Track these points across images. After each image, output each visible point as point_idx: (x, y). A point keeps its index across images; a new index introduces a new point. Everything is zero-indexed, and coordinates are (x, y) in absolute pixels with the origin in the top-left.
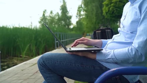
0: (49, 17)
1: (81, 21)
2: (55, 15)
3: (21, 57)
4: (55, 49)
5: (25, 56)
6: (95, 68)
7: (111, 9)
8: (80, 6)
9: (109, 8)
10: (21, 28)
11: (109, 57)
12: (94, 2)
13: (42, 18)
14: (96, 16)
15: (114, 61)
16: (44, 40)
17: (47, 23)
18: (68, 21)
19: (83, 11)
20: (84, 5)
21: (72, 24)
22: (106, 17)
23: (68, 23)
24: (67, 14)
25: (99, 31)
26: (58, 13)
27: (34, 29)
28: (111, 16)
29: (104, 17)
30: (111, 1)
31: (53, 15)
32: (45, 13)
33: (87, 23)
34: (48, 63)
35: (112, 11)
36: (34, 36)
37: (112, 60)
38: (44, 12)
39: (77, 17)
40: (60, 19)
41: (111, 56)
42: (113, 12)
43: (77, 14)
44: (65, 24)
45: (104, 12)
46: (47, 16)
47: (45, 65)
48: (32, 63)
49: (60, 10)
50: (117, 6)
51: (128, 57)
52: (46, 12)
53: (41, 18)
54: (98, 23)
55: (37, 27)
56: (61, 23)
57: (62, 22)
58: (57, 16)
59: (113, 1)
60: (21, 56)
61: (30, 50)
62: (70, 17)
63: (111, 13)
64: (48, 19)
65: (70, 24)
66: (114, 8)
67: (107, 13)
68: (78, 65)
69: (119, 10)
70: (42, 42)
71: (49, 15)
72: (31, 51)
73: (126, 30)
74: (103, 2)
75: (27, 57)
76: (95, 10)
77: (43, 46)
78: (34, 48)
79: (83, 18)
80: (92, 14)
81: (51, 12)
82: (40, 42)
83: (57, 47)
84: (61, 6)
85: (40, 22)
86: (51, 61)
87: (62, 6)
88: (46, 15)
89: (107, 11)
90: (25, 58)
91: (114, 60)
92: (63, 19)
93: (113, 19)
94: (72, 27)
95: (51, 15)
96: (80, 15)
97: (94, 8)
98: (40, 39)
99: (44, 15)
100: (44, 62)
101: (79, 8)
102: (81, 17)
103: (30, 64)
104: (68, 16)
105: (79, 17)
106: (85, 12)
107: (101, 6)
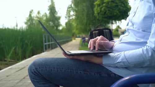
0: (36, 17)
1: (71, 22)
2: (43, 16)
3: (5, 61)
4: (44, 52)
5: (10, 60)
6: (102, 75)
7: (103, 9)
8: (70, 6)
9: (101, 8)
10: (5, 29)
11: (119, 60)
12: (84, 2)
13: (29, 18)
14: (87, 16)
15: (125, 65)
16: (31, 42)
17: (34, 24)
18: (56, 22)
19: (73, 12)
20: (74, 5)
21: (61, 25)
22: (97, 18)
23: (57, 24)
24: (55, 15)
25: (96, 32)
26: (46, 13)
27: (20, 30)
28: (103, 17)
29: (95, 17)
30: (103, 1)
31: (40, 16)
32: (31, 14)
33: (77, 24)
34: (42, 70)
35: (105, 11)
36: (19, 38)
37: (123, 65)
38: (31, 12)
39: (66, 17)
40: (48, 20)
41: (122, 59)
42: (105, 13)
43: (67, 15)
44: (53, 25)
45: (96, 12)
46: (34, 17)
47: (39, 74)
48: (19, 68)
49: (48, 10)
50: (109, 6)
51: (143, 60)
52: (33, 13)
53: (27, 18)
54: (89, 24)
55: (24, 28)
56: (49, 24)
57: (51, 23)
58: (44, 16)
59: (105, 1)
60: (6, 59)
61: (15, 53)
62: (59, 18)
63: (103, 13)
64: (35, 20)
65: (59, 25)
66: (106, 8)
67: (98, 14)
68: (81, 73)
69: (111, 10)
70: (29, 44)
71: (36, 16)
72: (17, 54)
73: (136, 28)
74: (94, 2)
75: (12, 60)
76: (86, 11)
77: (30, 48)
78: (20, 51)
79: (73, 19)
80: (83, 14)
81: (39, 13)
82: (27, 44)
83: (46, 49)
84: (49, 6)
85: (26, 23)
86: (46, 68)
87: (51, 6)
88: (32, 16)
89: (99, 12)
90: (10, 62)
91: (125, 63)
92: (52, 20)
93: (105, 19)
94: (61, 28)
95: (38, 16)
96: (70, 15)
97: (85, 8)
98: (26, 41)
99: (30, 15)
100: (36, 69)
101: (68, 8)
102: (71, 18)
103: (16, 68)
104: (56, 17)
105: (68, 18)
106: (75, 12)
107: (92, 6)
